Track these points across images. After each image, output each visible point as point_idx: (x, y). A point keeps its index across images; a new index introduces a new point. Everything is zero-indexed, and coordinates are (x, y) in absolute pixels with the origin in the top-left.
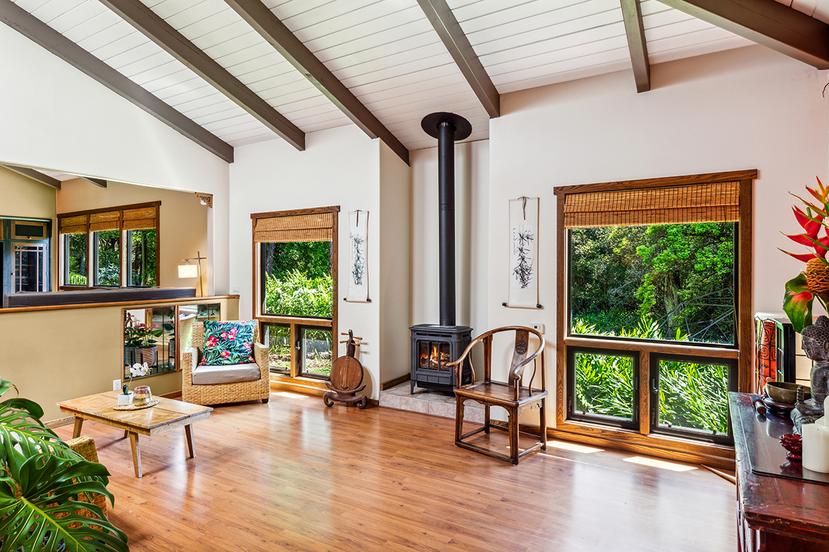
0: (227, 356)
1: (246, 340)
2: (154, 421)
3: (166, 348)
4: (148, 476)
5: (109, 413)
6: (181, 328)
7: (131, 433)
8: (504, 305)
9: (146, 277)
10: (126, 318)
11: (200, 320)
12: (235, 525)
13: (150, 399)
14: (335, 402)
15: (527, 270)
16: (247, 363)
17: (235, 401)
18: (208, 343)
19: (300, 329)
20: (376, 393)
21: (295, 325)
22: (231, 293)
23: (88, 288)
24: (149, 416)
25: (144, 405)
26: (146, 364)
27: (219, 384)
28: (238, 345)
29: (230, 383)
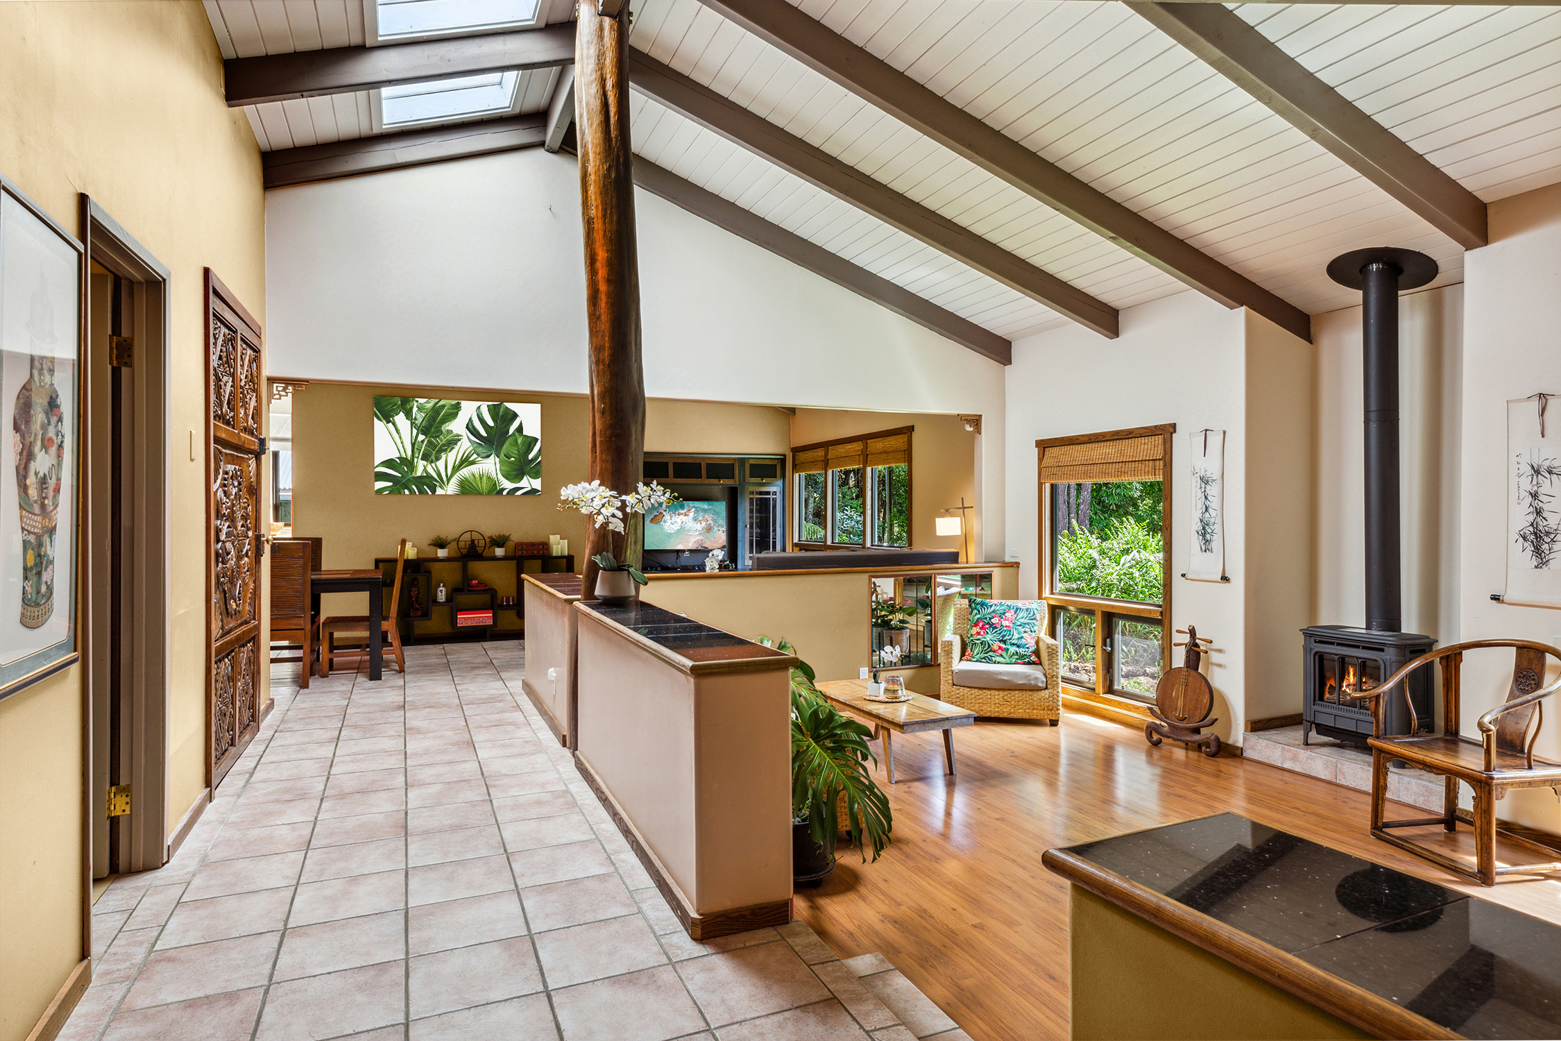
0: (1000, 651)
1: (1027, 630)
2: (908, 717)
3: (921, 634)
4: (901, 784)
5: (860, 702)
6: (938, 607)
7: (883, 728)
8: (1495, 598)
9: (891, 526)
10: (874, 590)
11: (964, 596)
12: (999, 853)
13: (903, 693)
14: (1164, 740)
15: (1548, 534)
16: (1029, 663)
17: (1011, 716)
18: (975, 630)
19: (1109, 619)
20: (1238, 735)
21: (1102, 611)
22: (1008, 559)
23: (826, 547)
24: (902, 711)
25: (896, 698)
26: (898, 648)
27: (988, 689)
28: (1016, 636)
29: (1003, 690)
